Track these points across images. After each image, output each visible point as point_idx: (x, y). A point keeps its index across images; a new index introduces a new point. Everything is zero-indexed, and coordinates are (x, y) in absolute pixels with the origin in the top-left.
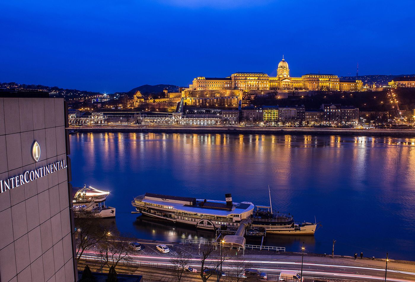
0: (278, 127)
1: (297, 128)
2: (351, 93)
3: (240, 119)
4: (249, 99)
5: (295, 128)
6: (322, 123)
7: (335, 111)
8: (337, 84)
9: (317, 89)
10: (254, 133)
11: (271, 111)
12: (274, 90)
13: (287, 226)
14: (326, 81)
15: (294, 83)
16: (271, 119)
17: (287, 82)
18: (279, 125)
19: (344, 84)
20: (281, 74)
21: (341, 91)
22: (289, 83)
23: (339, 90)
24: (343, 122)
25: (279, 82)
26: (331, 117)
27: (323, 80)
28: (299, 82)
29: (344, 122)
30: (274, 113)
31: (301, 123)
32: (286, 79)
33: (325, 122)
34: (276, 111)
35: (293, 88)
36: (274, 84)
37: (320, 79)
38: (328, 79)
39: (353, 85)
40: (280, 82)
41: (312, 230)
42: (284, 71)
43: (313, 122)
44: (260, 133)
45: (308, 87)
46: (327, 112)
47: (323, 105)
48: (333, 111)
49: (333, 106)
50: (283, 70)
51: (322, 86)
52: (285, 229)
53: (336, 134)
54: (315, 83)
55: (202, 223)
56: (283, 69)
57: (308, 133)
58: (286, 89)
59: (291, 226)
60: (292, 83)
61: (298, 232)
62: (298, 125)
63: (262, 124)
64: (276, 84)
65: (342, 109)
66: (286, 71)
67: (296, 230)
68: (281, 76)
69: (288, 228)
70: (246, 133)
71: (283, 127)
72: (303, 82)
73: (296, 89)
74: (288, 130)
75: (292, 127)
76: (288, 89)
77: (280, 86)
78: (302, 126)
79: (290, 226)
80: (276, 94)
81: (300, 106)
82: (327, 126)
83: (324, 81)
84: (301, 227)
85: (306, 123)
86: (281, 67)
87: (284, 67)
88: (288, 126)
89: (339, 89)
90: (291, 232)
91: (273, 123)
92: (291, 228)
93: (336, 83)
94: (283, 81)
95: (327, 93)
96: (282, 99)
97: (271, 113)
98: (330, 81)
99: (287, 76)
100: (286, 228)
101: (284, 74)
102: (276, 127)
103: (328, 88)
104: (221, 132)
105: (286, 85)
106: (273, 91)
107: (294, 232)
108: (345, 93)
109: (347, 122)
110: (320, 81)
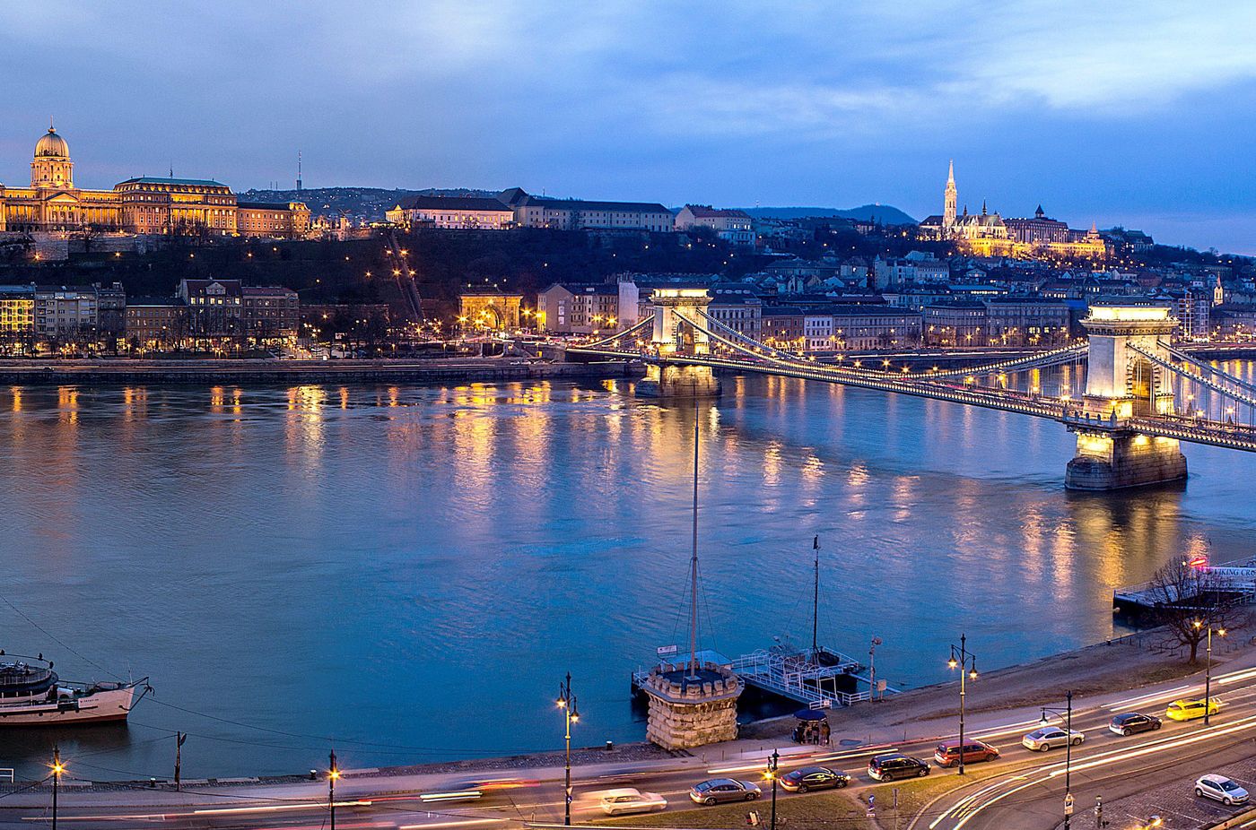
0: (33, 358)
1: (97, 361)
2: (274, 244)
5: (90, 361)
6: (183, 345)
7: (224, 302)
8: (231, 213)
9: (165, 231)
11: (11, 304)
12: (22, 230)
13: (32, 698)
14: (196, 203)
15: (90, 208)
16: (10, 333)
17: (67, 204)
18: (37, 352)
19: (253, 216)
20: (45, 177)
21: (242, 238)
22: (74, 208)
23: (235, 235)
24: (251, 339)
25: (39, 203)
26: (208, 323)
27: (184, 201)
28: (106, 205)
29: (255, 340)
30: (20, 311)
31: (112, 345)
32: (61, 193)
33: (191, 340)
34: (27, 304)
35: (84, 226)
36: (21, 210)
37: (176, 198)
38: (199, 198)
39: (279, 217)
40: (43, 206)
41: (121, 707)
42: (55, 169)
43: (154, 342)
45: (135, 223)
46: (199, 306)
47: (185, 284)
48: (216, 302)
49: (217, 286)
50: (52, 163)
51: (183, 220)
52: (26, 709)
53: (227, 381)
54: (157, 210)
56: (52, 160)
57: (137, 380)
58: (63, 228)
59: (47, 699)
60: (82, 208)
61: (70, 715)
62: (101, 351)
64: (29, 211)
65: (245, 297)
66: (61, 168)
67: (62, 709)
68: (45, 185)
69: (36, 703)
71: (51, 357)
72: (118, 206)
73: (97, 227)
74: (68, 369)
75: (81, 357)
76: (72, 227)
77: (41, 219)
78: (116, 355)
79: (43, 696)
80: (28, 243)
81: (107, 285)
82: (197, 355)
83: (187, 203)
84: (79, 700)
85: (129, 346)
86: (46, 154)
87: (56, 155)
88: (69, 357)
89: (238, 232)
90: (46, 718)
91: (17, 345)
92: (44, 703)
93: (227, 211)
94: (52, 200)
95: (197, 243)
96: (49, 263)
97: (9, 311)
98: (208, 204)
99: (66, 185)
100: (29, 703)
101: (55, 177)
102: (28, 358)
103: (200, 227)
105: (63, 214)
106: (17, 235)
107: (58, 717)
108: (255, 244)
109: (263, 340)
110: (174, 202)
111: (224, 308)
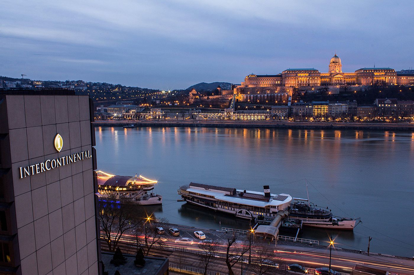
0: (327, 122)
1: (347, 123)
2: (410, 87)
3: (290, 115)
4: (299, 94)
5: (345, 123)
6: (376, 118)
7: (391, 106)
8: (394, 78)
9: (371, 84)
10: (303, 128)
11: (321, 107)
12: (325, 85)
13: (325, 220)
14: (383, 75)
15: (347, 78)
16: (321, 115)
17: (339, 77)
18: (329, 120)
19: (403, 78)
20: (333, 69)
21: (398, 85)
22: (342, 78)
23: (396, 84)
24: (399, 117)
25: (331, 77)
26: (385, 112)
27: (378, 75)
28: (352, 77)
29: (401, 117)
30: (324, 109)
31: (352, 119)
32: (338, 74)
33: (379, 117)
34: (326, 107)
35: (345, 84)
36: (325, 80)
37: (376, 74)
38: (383, 73)
39: (412, 78)
40: (332, 78)
41: (351, 226)
42: (336, 67)
43: (366, 118)
44: (309, 128)
45: (362, 82)
46: (382, 107)
47: (377, 100)
48: (388, 106)
49: (388, 101)
50: (335, 65)
51: (378, 81)
52: (323, 223)
53: (390, 130)
54: (369, 78)
55: (241, 212)
56: (335, 64)
57: (359, 129)
58: (338, 84)
59: (329, 221)
60: (344, 78)
61: (336, 227)
62: (349, 120)
63: (311, 119)
64: (328, 80)
65: (398, 104)
66: (338, 67)
67: (333, 224)
68: (333, 72)
69: (326, 221)
70: (295, 128)
71: (333, 122)
72: (356, 77)
73: (349, 84)
74: (338, 125)
75: (342, 122)
76: (340, 84)
77: (331, 82)
78: (354, 121)
79: (328, 220)
80: (327, 89)
81: (351, 101)
82: (380, 122)
83: (379, 75)
84: (339, 222)
85: (358, 119)
86: (334, 62)
87: (337, 63)
88: (338, 122)
89: (397, 83)
90: (329, 226)
91: (323, 118)
92: (328, 222)
93: (393, 77)
94: (335, 76)
95: (382, 87)
96: (333, 95)
97: (321, 109)
98: (386, 75)
99: (340, 72)
100: (324, 221)
101: (336, 69)
102: (325, 122)
103: (384, 83)
104: (270, 128)
105: (338, 80)
106: (324, 87)
107: (332, 227)
108: (403, 87)
109: (404, 118)
110: (375, 75)
111: (390, 107)
